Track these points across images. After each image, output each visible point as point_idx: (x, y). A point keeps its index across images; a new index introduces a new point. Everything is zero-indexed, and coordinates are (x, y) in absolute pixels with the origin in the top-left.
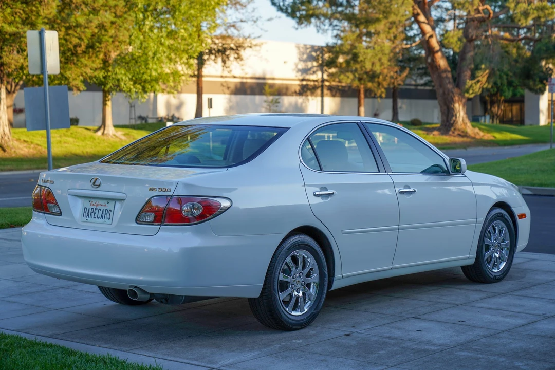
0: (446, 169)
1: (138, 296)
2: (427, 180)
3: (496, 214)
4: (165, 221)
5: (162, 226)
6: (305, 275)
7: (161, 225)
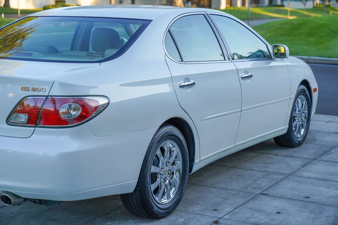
0: (268, 54)
1: (12, 201)
2: (252, 65)
3: (301, 90)
4: (41, 123)
5: (37, 129)
6: (171, 164)
7: (35, 127)
